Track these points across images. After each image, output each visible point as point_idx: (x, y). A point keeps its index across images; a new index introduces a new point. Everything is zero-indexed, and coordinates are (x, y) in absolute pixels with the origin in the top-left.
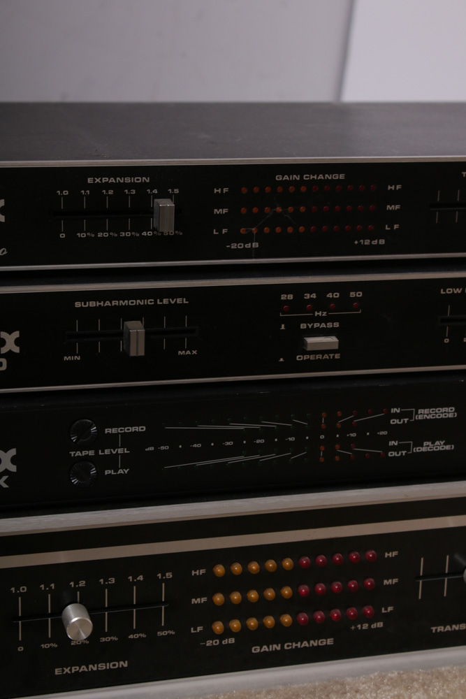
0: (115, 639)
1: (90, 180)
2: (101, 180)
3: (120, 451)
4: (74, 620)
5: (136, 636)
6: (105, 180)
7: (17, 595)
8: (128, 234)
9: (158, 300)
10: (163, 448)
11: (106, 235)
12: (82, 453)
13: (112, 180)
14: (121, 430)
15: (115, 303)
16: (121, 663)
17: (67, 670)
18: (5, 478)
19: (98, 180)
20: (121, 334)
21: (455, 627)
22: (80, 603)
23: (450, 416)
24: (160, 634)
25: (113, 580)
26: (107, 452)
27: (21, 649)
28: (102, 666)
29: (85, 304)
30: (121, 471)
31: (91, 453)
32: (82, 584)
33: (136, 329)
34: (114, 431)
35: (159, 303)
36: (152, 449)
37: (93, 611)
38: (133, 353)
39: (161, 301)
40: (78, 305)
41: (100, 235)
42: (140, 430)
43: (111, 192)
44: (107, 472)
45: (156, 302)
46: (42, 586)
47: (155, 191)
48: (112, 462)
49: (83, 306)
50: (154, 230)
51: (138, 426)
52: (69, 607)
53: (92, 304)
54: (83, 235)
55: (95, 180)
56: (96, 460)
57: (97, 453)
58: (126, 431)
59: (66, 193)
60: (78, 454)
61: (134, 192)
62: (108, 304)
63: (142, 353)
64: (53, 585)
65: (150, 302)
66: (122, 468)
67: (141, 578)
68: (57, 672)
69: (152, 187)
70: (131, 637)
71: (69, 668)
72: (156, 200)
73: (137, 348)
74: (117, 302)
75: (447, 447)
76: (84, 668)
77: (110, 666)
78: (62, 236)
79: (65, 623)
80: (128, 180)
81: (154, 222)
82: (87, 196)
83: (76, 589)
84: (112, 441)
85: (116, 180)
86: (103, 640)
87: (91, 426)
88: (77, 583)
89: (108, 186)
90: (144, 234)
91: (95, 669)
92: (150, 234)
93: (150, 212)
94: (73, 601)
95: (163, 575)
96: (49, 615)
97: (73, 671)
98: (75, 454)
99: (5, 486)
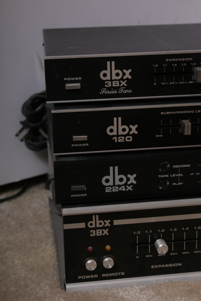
0: (176, 254)
1: (167, 60)
2: (172, 60)
3: (179, 175)
4: (161, 246)
5: (185, 253)
6: (173, 60)
7: (136, 235)
8: (183, 83)
9: (196, 111)
10: (197, 174)
11: (173, 83)
12: (163, 176)
13: (176, 60)
14: (180, 166)
15: (178, 112)
16: (179, 264)
17: (156, 266)
18: (131, 186)
19: (170, 60)
20: (180, 126)
22: (162, 238)
24: (195, 252)
25: (176, 229)
26: (174, 175)
27: (137, 257)
28: (171, 265)
29: (165, 113)
30: (179, 184)
31: (167, 176)
32: (163, 231)
33: (187, 123)
34: (177, 166)
35: (196, 112)
36: (192, 174)
37: (168, 242)
38: (186, 134)
39: (197, 111)
40: (162, 113)
41: (171, 83)
42: (188, 166)
43: (176, 65)
44: (173, 184)
45: (195, 111)
46: (147, 231)
47: (195, 64)
48: (176, 180)
49: (164, 114)
50: (194, 80)
51: (187, 165)
52: (158, 240)
53: (168, 113)
54: (164, 84)
55: (169, 60)
56: (169, 179)
57: (169, 176)
58: (182, 167)
59: (157, 66)
60: (162, 176)
61: (185, 64)
62: (174, 112)
63: (190, 133)
64: (151, 231)
65: (192, 112)
66: (180, 182)
67: (187, 229)
68: (152, 267)
69: (193, 62)
70: (183, 253)
71: (157, 266)
72: (195, 68)
73: (188, 131)
74: (179, 112)
76: (163, 266)
77: (174, 265)
78: (155, 84)
79: (156, 247)
80: (183, 59)
81: (194, 77)
82: (166, 67)
83: (160, 233)
84: (176, 171)
85: (178, 60)
86: (171, 254)
87: (167, 165)
88: (161, 230)
89: (174, 62)
90: (190, 82)
91: (168, 266)
92: (192, 82)
93: (192, 73)
94: (159, 238)
95: (197, 227)
96: (149, 244)
97: (159, 267)
98: (160, 176)
99: (131, 189)
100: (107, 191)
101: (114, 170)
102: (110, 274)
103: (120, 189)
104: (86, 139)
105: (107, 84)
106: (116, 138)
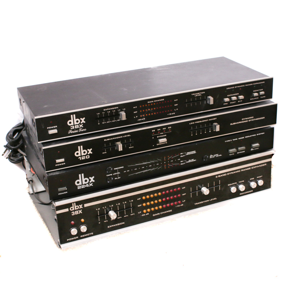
0: (121, 217)
1: (104, 110)
3: (118, 173)
4: (112, 214)
6: (108, 109)
7: (98, 210)
8: (114, 121)
10: (128, 171)
11: (109, 122)
13: (109, 109)
15: (113, 138)
16: (123, 223)
17: (110, 226)
18: (92, 183)
19: (106, 110)
20: (115, 145)
21: (200, 203)
22: (112, 210)
23: (195, 153)
24: (131, 215)
25: (119, 204)
26: (115, 174)
27: (99, 223)
28: (118, 224)
30: (118, 178)
31: (111, 175)
32: (112, 206)
33: (120, 144)
34: (116, 169)
36: (125, 171)
37: (116, 211)
38: (120, 150)
39: (124, 136)
40: (105, 140)
41: (108, 122)
43: (109, 112)
44: (115, 179)
46: (103, 208)
47: (120, 110)
48: (116, 176)
50: (120, 119)
51: (122, 167)
52: (110, 212)
53: (108, 139)
54: (104, 123)
56: (113, 176)
57: (113, 174)
58: (119, 168)
59: (99, 114)
60: (108, 175)
61: (115, 111)
62: (112, 139)
63: (122, 150)
64: (106, 207)
65: (122, 137)
66: (119, 177)
67: (126, 202)
68: (108, 227)
69: (119, 109)
70: (125, 216)
72: (120, 112)
73: (120, 148)
75: (195, 160)
76: (114, 225)
77: (120, 224)
78: (99, 124)
79: (110, 216)
80: (113, 108)
81: (120, 117)
82: (104, 114)
83: (111, 207)
84: (116, 171)
86: (118, 218)
87: (111, 168)
88: (111, 206)
89: (108, 111)
90: (118, 120)
91: (117, 225)
92: (119, 120)
93: (119, 115)
94: (111, 210)
95: (131, 201)
96: (105, 214)
97: (112, 226)
99: (92, 185)
100: (78, 188)
101: (81, 176)
102: (85, 235)
103: (86, 186)
104: (64, 161)
105: (72, 128)
106: (80, 158)
